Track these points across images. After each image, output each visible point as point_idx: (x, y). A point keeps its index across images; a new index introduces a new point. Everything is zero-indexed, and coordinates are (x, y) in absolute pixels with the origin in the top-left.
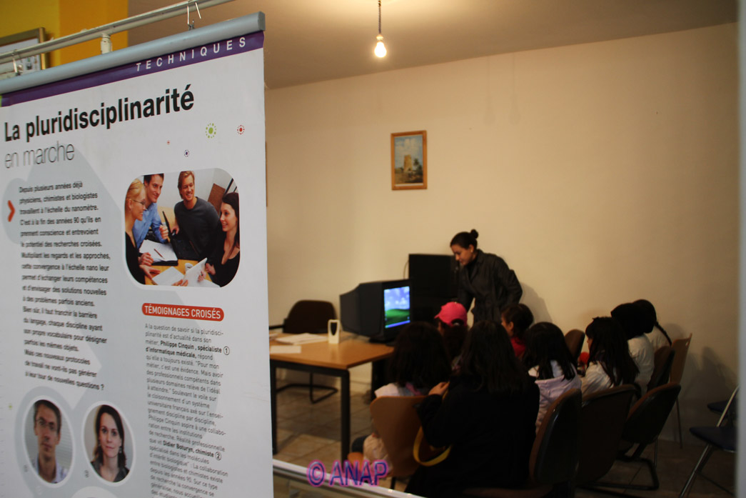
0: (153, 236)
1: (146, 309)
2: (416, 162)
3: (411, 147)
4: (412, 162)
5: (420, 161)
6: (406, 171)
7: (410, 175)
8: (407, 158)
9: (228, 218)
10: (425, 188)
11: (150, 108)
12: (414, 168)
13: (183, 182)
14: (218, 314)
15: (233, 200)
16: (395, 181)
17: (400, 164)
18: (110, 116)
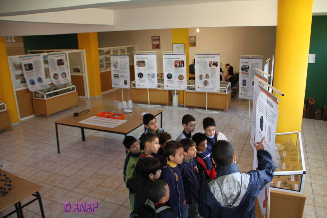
0: (211, 64)
1: (211, 68)
2: (194, 42)
3: (193, 39)
4: (193, 42)
5: (195, 41)
6: (192, 43)
7: (193, 44)
8: (192, 41)
9: (217, 63)
10: (196, 46)
11: (211, 57)
12: (193, 43)
13: (214, 61)
14: (216, 68)
15: (218, 63)
16: (189, 45)
17: (191, 42)
18: (208, 57)
